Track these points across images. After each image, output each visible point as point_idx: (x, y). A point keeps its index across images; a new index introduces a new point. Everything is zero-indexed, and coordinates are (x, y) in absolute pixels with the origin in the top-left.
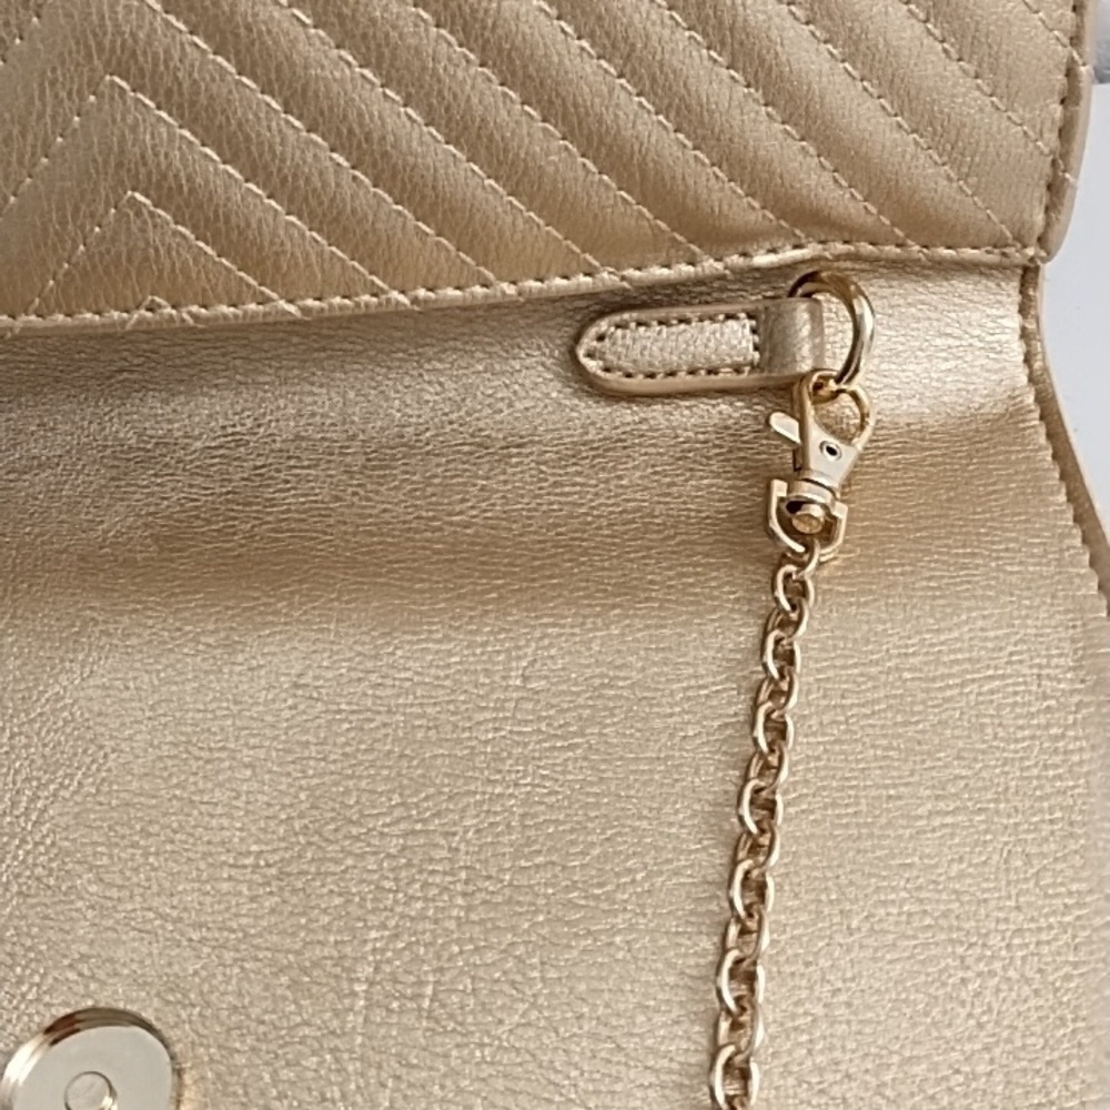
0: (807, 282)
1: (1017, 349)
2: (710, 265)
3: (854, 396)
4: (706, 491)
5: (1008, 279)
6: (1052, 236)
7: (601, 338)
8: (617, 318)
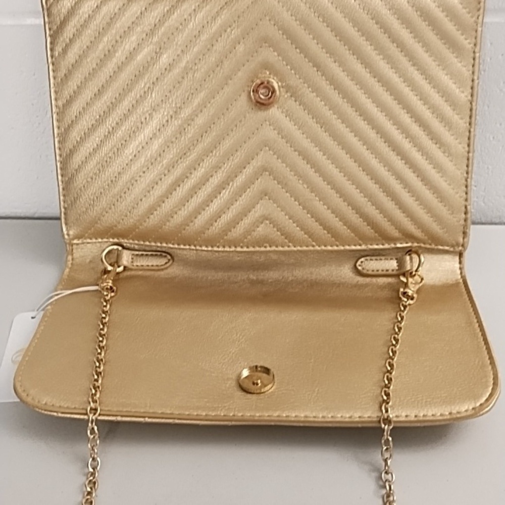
0: (409, 251)
1: (459, 272)
2: (387, 246)
3: (419, 275)
4: (386, 293)
5: (457, 255)
6: (466, 245)
7: (362, 262)
8: (366, 258)
